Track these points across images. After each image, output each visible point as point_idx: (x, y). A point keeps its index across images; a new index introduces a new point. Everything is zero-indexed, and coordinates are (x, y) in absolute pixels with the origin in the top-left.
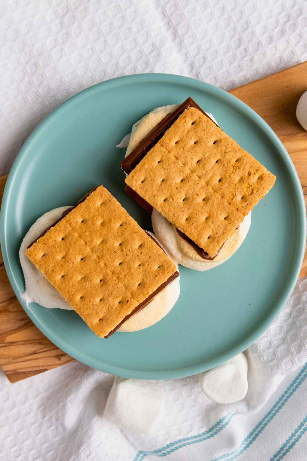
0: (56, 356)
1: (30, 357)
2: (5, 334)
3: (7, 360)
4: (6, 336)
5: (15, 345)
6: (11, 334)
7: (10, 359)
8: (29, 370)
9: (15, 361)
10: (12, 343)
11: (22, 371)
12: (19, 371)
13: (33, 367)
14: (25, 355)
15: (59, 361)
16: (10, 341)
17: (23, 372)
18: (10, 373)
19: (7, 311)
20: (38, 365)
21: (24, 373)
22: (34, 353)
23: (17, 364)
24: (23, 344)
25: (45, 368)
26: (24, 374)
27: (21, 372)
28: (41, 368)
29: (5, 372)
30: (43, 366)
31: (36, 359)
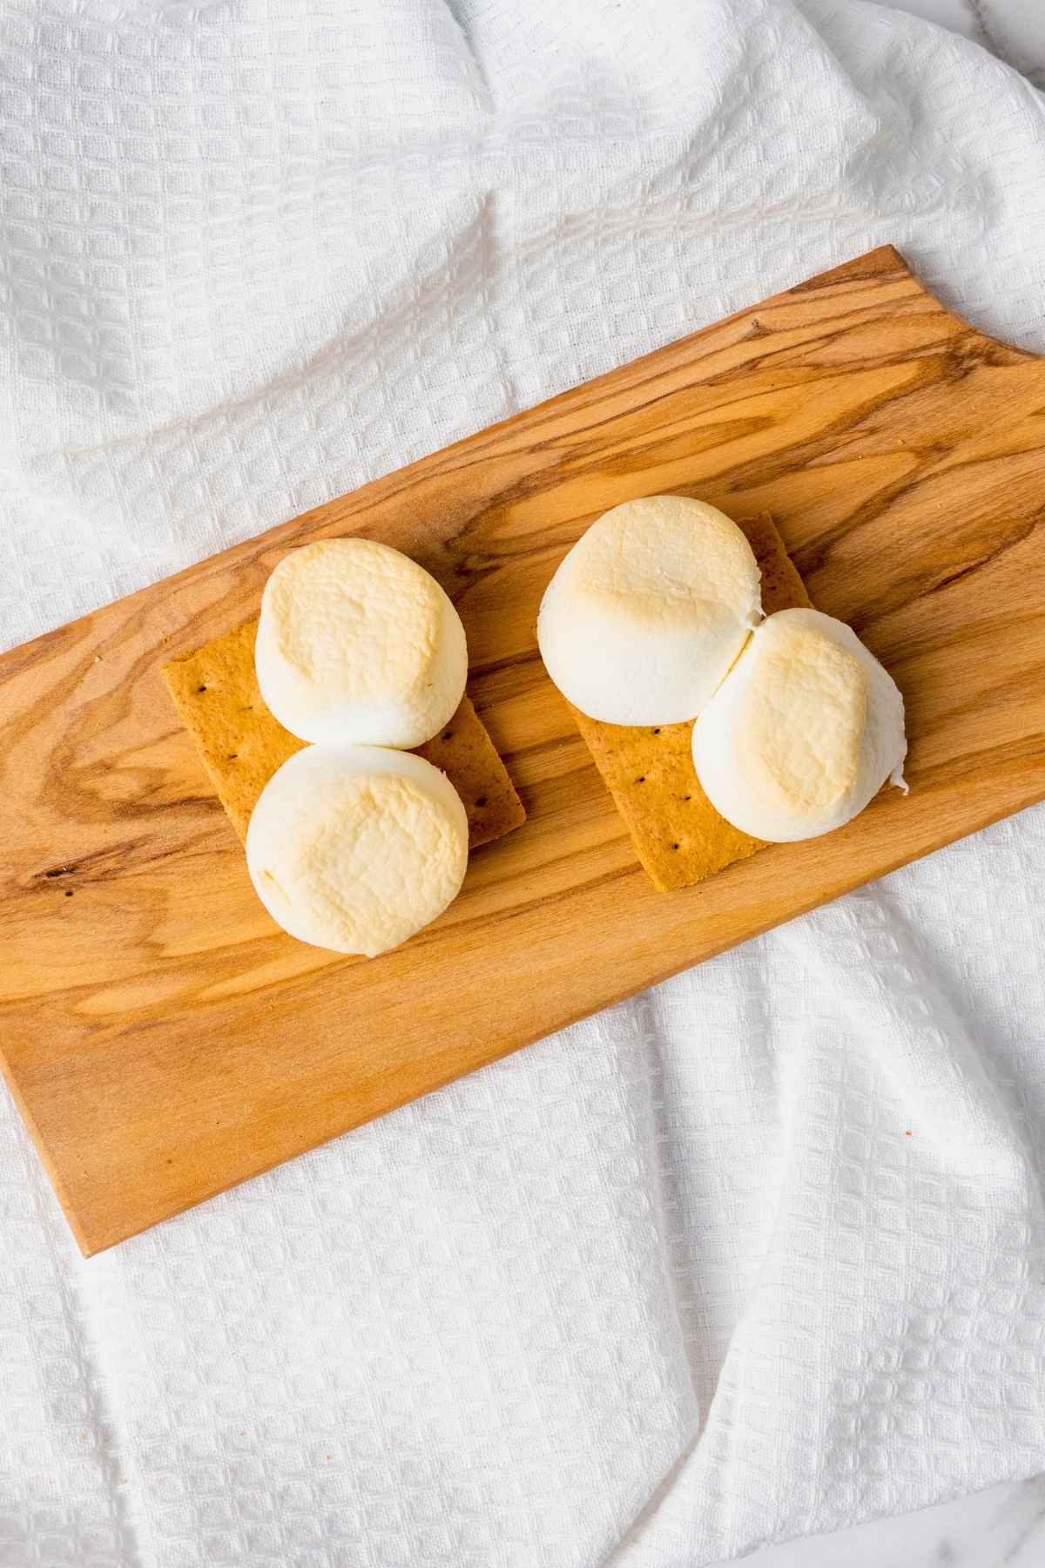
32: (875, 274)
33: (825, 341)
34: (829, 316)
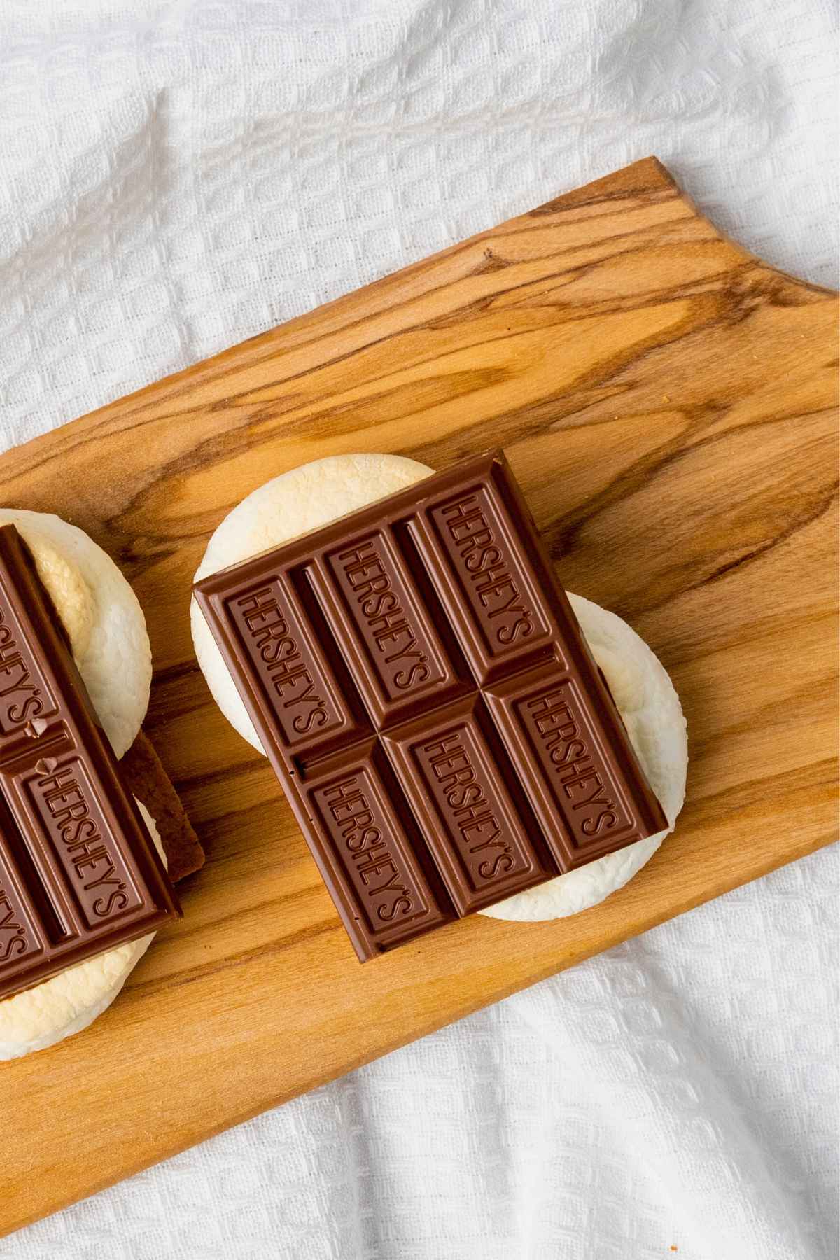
0: (503, 267)
1: (594, 255)
2: (689, 328)
3: (675, 237)
4: (684, 322)
5: (653, 292)
6: (667, 332)
7: (666, 239)
8: (595, 210)
9: (646, 237)
10: (663, 298)
11: (619, 205)
12: (629, 203)
13: (581, 220)
14: (614, 261)
15: (492, 248)
16: (668, 306)
17: (616, 199)
18: (664, 194)
19: (690, 412)
20: (565, 228)
21: (610, 197)
22: (581, 270)
23: (639, 226)
24: (623, 298)
25: (538, 221)
26: (612, 193)
27: (624, 198)
28: (556, 218)
29: (680, 194)
30: (548, 226)
31: (575, 249)
32: (634, 193)
33: (573, 275)
34: (578, 244)
